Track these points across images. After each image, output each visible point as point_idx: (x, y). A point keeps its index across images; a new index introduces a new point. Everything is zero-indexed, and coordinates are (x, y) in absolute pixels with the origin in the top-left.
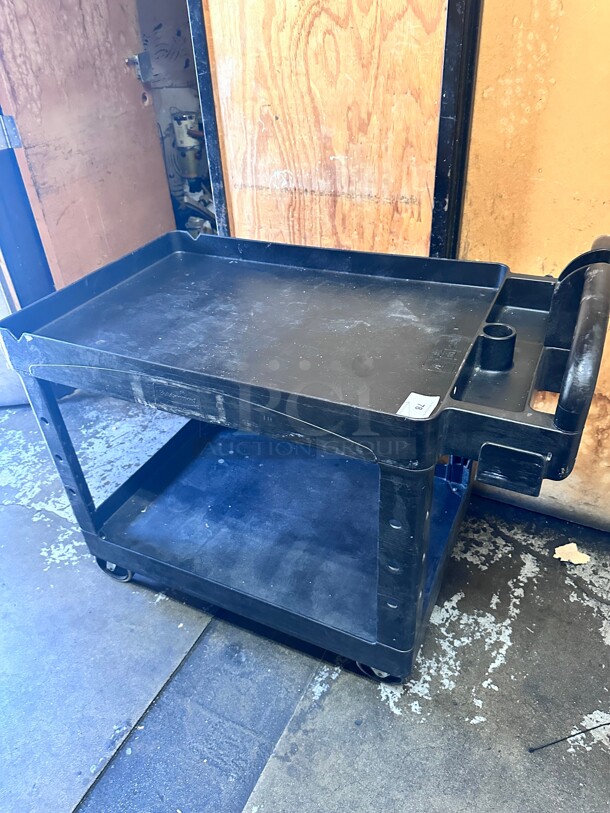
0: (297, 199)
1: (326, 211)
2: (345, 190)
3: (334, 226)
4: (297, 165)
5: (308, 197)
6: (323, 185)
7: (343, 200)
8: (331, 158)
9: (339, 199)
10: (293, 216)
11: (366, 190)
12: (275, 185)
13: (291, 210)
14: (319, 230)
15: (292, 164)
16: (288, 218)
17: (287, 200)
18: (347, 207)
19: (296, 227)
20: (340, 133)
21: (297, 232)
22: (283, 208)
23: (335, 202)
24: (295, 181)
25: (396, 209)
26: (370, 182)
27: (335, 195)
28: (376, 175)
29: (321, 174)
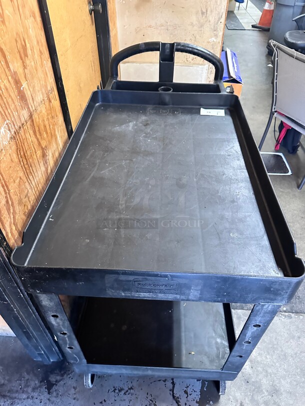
0: (19, 140)
1: (31, 132)
2: (34, 109)
3: (38, 140)
4: (9, 111)
5: (22, 132)
6: (25, 114)
7: (35, 116)
8: (22, 89)
9: (34, 118)
10: (21, 156)
11: (39, 98)
12: (4, 143)
13: (19, 153)
14: (34, 150)
15: (7, 113)
16: (20, 161)
17: (14, 147)
18: (38, 120)
19: (25, 163)
20: (19, 65)
21: (26, 166)
22: (15, 156)
23: (33, 121)
24: (13, 127)
25: (50, 101)
26: (39, 91)
27: (31, 116)
28: (39, 85)
29: (22, 107)
